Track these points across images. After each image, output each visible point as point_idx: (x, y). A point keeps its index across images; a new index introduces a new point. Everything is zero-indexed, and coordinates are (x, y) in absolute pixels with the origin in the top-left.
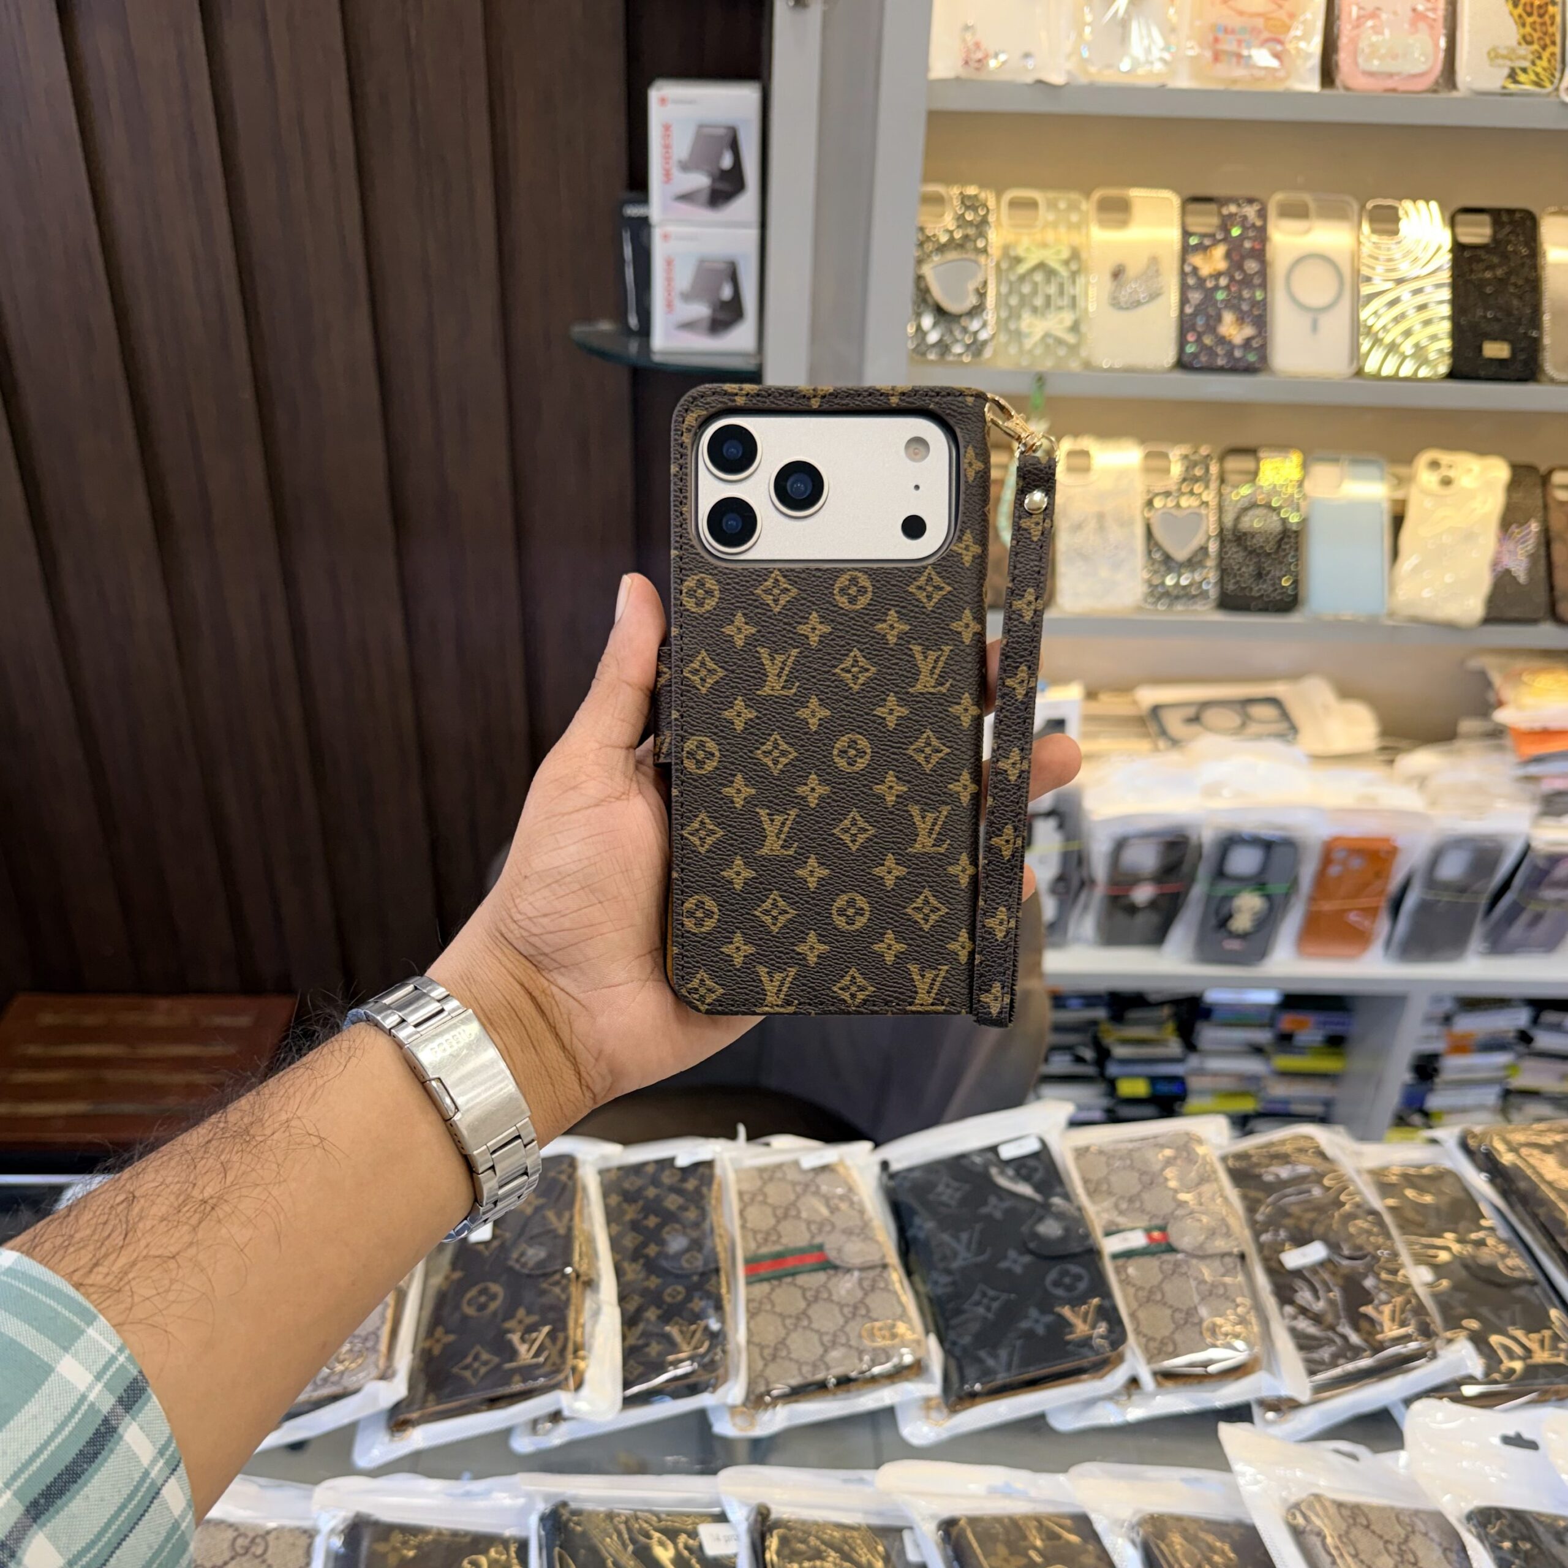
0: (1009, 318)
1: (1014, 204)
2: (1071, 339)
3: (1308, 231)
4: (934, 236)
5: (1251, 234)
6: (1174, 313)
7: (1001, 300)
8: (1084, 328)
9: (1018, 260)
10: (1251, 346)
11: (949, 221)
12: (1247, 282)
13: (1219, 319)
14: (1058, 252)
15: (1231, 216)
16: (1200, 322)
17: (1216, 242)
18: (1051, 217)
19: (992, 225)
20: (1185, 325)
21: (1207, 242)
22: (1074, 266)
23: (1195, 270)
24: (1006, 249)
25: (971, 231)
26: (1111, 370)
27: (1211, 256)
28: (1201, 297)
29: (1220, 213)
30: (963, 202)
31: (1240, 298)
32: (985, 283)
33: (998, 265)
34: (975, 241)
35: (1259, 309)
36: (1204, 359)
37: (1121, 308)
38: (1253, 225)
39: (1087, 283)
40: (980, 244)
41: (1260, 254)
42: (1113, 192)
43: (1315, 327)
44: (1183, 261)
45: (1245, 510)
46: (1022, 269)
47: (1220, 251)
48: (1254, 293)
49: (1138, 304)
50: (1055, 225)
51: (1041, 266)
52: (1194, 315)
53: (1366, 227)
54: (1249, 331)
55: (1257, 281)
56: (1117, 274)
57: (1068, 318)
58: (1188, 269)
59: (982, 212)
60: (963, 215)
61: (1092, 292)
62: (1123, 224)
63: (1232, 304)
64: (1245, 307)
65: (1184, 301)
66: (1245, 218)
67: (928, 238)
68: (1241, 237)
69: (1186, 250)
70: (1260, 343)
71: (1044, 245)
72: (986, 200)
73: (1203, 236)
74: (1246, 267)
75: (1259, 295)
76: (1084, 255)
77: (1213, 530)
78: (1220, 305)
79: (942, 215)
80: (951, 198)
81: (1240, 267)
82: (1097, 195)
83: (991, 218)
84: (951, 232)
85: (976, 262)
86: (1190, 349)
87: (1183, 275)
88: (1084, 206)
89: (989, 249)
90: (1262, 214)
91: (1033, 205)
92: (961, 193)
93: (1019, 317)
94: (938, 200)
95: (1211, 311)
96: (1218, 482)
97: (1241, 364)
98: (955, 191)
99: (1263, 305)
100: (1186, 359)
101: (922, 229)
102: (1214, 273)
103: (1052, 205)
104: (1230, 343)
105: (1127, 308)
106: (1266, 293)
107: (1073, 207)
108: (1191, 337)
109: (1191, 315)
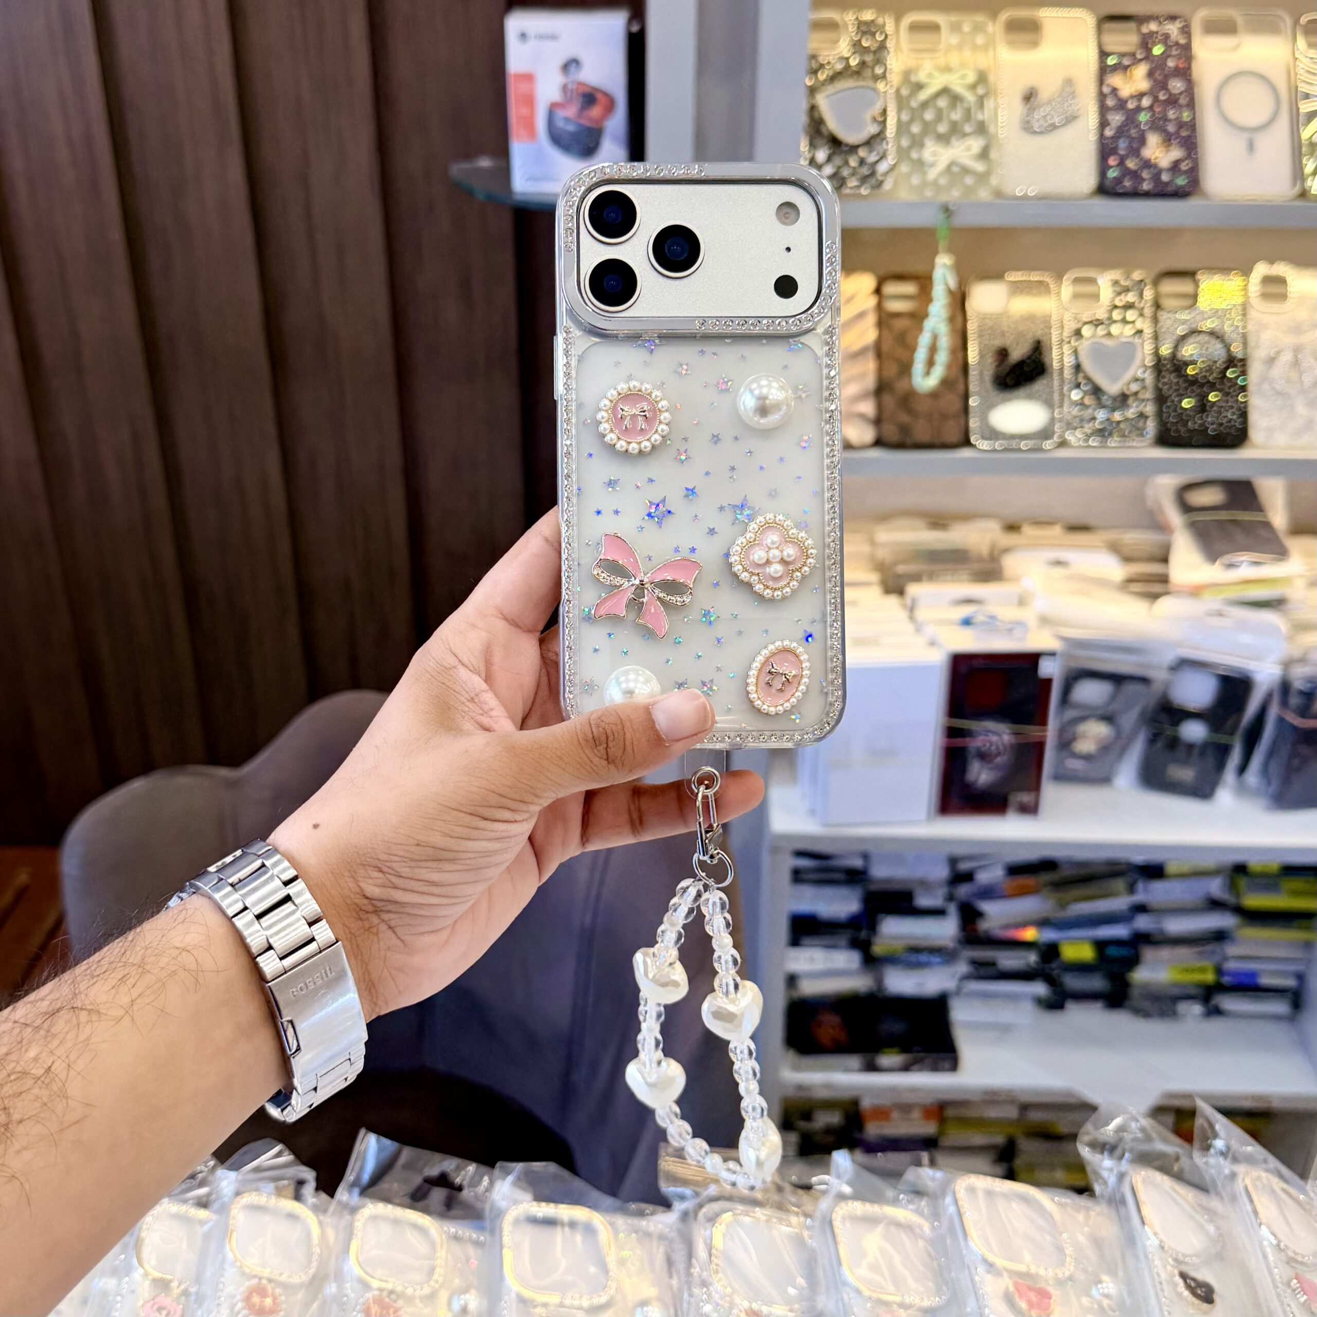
0: (910, 147)
1: (915, 28)
2: (980, 167)
3: (1238, 46)
4: (829, 63)
5: (1174, 52)
6: (1093, 137)
7: (902, 128)
8: (993, 155)
9: (919, 87)
10: (1180, 170)
11: (844, 47)
12: (1172, 101)
13: (1142, 141)
14: (963, 77)
15: (1151, 34)
16: (1122, 145)
17: (1136, 62)
18: (954, 40)
19: (892, 50)
20: (1105, 150)
21: (1126, 62)
22: (980, 91)
23: (1114, 90)
24: (907, 74)
25: (869, 58)
26: (1025, 198)
27: (1131, 78)
28: (1123, 118)
29: (1139, 30)
30: (858, 28)
31: (1166, 119)
32: (884, 112)
33: (898, 91)
34: (873, 68)
35: (1187, 130)
36: (1127, 183)
37: (1035, 133)
38: (1177, 44)
39: (996, 109)
40: (879, 70)
41: (1185, 73)
42: (1023, 13)
43: (1251, 146)
44: (1101, 82)
45: (1183, 338)
46: (923, 96)
47: (1141, 70)
48: (1181, 113)
49: (1053, 127)
50: (960, 47)
51: (945, 91)
52: (1115, 138)
53: (1301, 42)
54: (1176, 153)
55: (1183, 101)
56: (1029, 97)
57: (976, 144)
58: (1106, 90)
59: (880, 38)
60: (860, 41)
61: (1002, 117)
62: (1035, 44)
63: (1158, 125)
64: (1171, 128)
65: (1103, 124)
66: (1167, 37)
67: (822, 66)
68: (1165, 56)
69: (1104, 71)
70: (1190, 165)
71: (948, 69)
72: (884, 25)
73: (1122, 55)
74: (1170, 87)
75: (1186, 116)
76: (992, 79)
77: (1149, 361)
78: (1142, 127)
79: (838, 41)
80: (846, 25)
81: (1164, 86)
82: (1004, 16)
83: (890, 44)
84: (847, 59)
85: (875, 90)
86: (1112, 174)
87: (1102, 97)
88: (990, 28)
89: (888, 75)
90: (1186, 31)
91: (934, 28)
92: (857, 18)
93: (922, 145)
94: (833, 26)
95: (1133, 132)
96: (1153, 309)
97: (1170, 189)
98: (850, 17)
99: (1192, 126)
100: (1108, 183)
101: (814, 57)
102: (1137, 93)
103: (956, 28)
104: (1155, 166)
105: (1041, 133)
106: (1194, 114)
107: (978, 28)
108: (1112, 161)
109: (1112, 138)
